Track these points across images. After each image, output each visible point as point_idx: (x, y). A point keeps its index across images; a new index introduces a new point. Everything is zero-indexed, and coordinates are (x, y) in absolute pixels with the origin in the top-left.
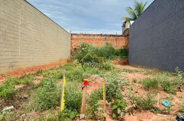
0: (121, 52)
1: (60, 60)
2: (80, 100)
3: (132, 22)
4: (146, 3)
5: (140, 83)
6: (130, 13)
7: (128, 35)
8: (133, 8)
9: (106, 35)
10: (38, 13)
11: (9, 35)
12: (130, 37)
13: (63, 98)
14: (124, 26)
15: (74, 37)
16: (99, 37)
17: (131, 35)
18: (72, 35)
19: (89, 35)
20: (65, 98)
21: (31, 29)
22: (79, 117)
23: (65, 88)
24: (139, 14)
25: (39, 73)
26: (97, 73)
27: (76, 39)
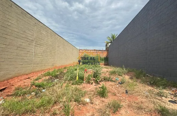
0: (105, 59)
1: (74, 63)
2: (84, 77)
3: (110, 44)
4: (117, 35)
5: (109, 72)
6: (109, 39)
7: (108, 51)
8: (110, 37)
9: (97, 50)
10: (64, 41)
11: (52, 51)
12: (109, 51)
13: (77, 76)
14: (106, 46)
15: (81, 51)
16: (93, 51)
17: (109, 50)
18: (79, 50)
19: (88, 50)
20: (78, 76)
21: (61, 48)
22: (83, 82)
23: (78, 72)
24: (113, 40)
25: (65, 68)
26: (91, 68)
27: (82, 52)
